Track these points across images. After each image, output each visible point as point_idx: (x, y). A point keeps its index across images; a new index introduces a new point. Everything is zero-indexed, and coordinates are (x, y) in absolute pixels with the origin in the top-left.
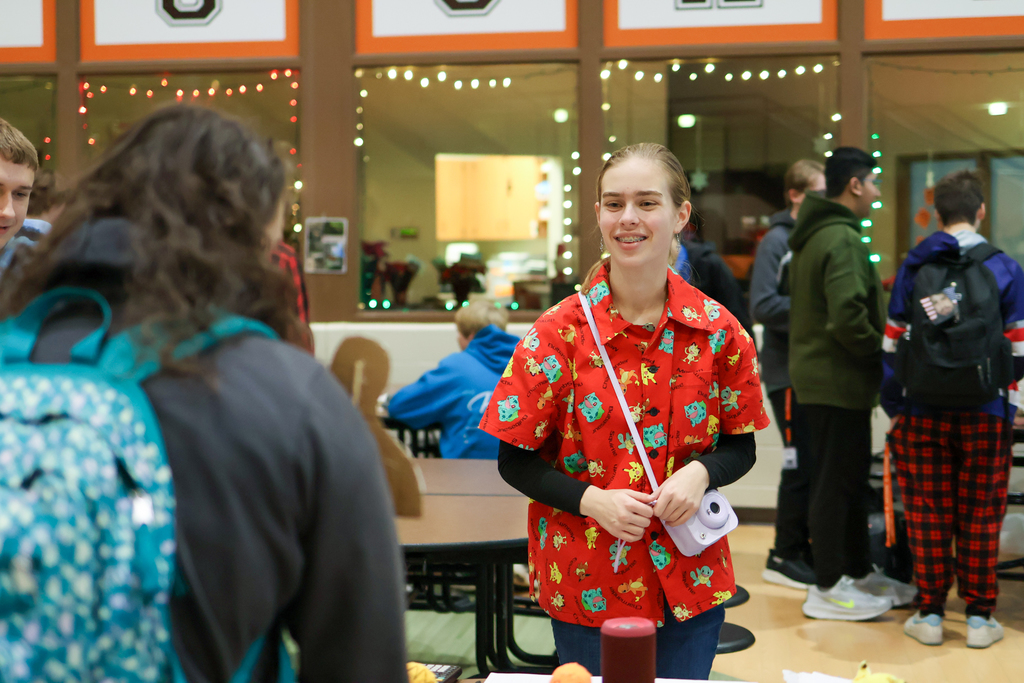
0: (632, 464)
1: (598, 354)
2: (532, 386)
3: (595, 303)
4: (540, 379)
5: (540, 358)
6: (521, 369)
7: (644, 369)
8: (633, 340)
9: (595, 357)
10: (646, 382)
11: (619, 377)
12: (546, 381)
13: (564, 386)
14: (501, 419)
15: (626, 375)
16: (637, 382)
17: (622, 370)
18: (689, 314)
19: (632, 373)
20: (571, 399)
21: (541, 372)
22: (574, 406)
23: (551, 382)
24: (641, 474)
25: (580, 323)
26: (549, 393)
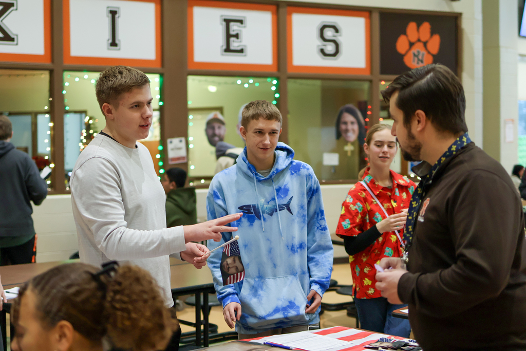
0: (392, 236)
1: (374, 199)
2: (354, 214)
3: (368, 182)
4: (356, 211)
5: (354, 204)
6: (348, 209)
7: (392, 202)
8: (385, 192)
9: (373, 200)
10: (394, 206)
11: (383, 206)
12: (358, 212)
13: (364, 213)
14: (345, 229)
15: (386, 205)
16: (391, 207)
17: (384, 204)
18: (401, 182)
19: (388, 204)
20: (367, 217)
21: (356, 209)
22: (370, 220)
23: (360, 212)
24: (396, 239)
25: (365, 190)
26: (360, 216)
